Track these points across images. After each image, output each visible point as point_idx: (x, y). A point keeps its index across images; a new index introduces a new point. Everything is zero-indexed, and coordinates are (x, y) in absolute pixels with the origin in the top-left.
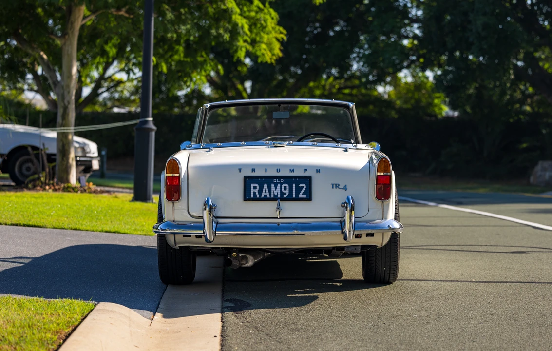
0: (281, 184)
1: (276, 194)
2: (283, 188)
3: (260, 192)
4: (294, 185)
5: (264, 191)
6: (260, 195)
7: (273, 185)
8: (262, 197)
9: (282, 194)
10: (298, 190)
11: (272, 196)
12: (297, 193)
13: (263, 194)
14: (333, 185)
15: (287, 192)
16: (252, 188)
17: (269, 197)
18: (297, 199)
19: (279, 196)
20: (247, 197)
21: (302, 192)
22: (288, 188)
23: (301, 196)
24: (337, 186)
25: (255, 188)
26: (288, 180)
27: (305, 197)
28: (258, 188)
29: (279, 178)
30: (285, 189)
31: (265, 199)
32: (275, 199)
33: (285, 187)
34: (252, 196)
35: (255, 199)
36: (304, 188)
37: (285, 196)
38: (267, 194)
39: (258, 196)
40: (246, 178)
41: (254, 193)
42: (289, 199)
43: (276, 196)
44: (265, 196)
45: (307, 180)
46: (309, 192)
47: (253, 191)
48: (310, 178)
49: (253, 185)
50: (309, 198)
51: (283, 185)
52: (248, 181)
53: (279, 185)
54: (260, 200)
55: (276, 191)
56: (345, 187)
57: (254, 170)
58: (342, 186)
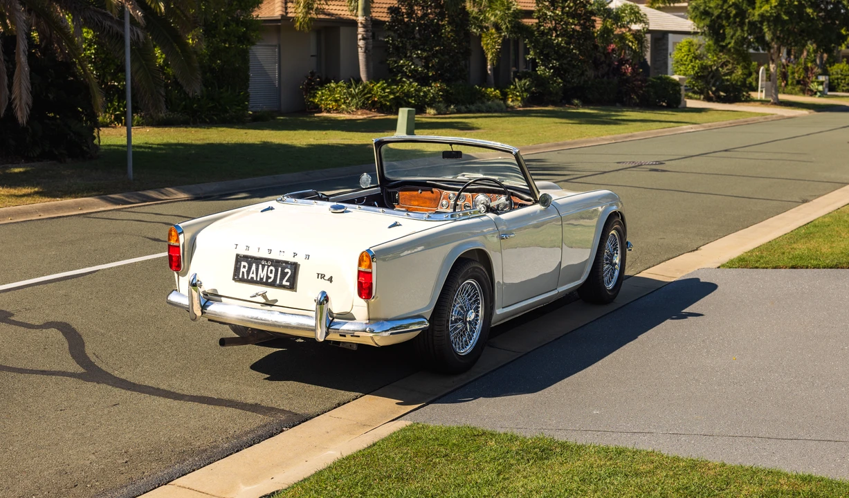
0: (269, 266)
1: (262, 277)
2: (269, 271)
3: (248, 272)
4: (280, 269)
5: (251, 272)
6: (248, 276)
7: (260, 266)
8: (249, 278)
9: (268, 278)
10: (284, 274)
11: (258, 279)
12: (282, 279)
13: (251, 275)
14: (318, 274)
15: (272, 276)
16: (242, 267)
17: (255, 279)
18: (281, 286)
19: (264, 280)
20: (237, 277)
21: (286, 278)
22: (274, 272)
23: (285, 283)
24: (323, 276)
25: (244, 267)
26: (276, 263)
27: (288, 284)
28: (247, 268)
29: (267, 260)
30: (271, 272)
31: (252, 282)
32: (261, 282)
33: (271, 271)
34: (241, 276)
35: (243, 280)
36: (289, 274)
37: (270, 281)
38: (254, 276)
39: (246, 277)
40: (237, 255)
41: (243, 272)
42: (273, 285)
43: (261, 279)
44: (252, 278)
45: (293, 266)
46: (293, 280)
47: (242, 270)
48: (296, 264)
49: (243, 264)
50: (292, 287)
51: (270, 268)
52: (239, 259)
53: (266, 268)
54: (247, 281)
55: (263, 274)
56: (330, 280)
57: (248, 248)
58: (327, 277)
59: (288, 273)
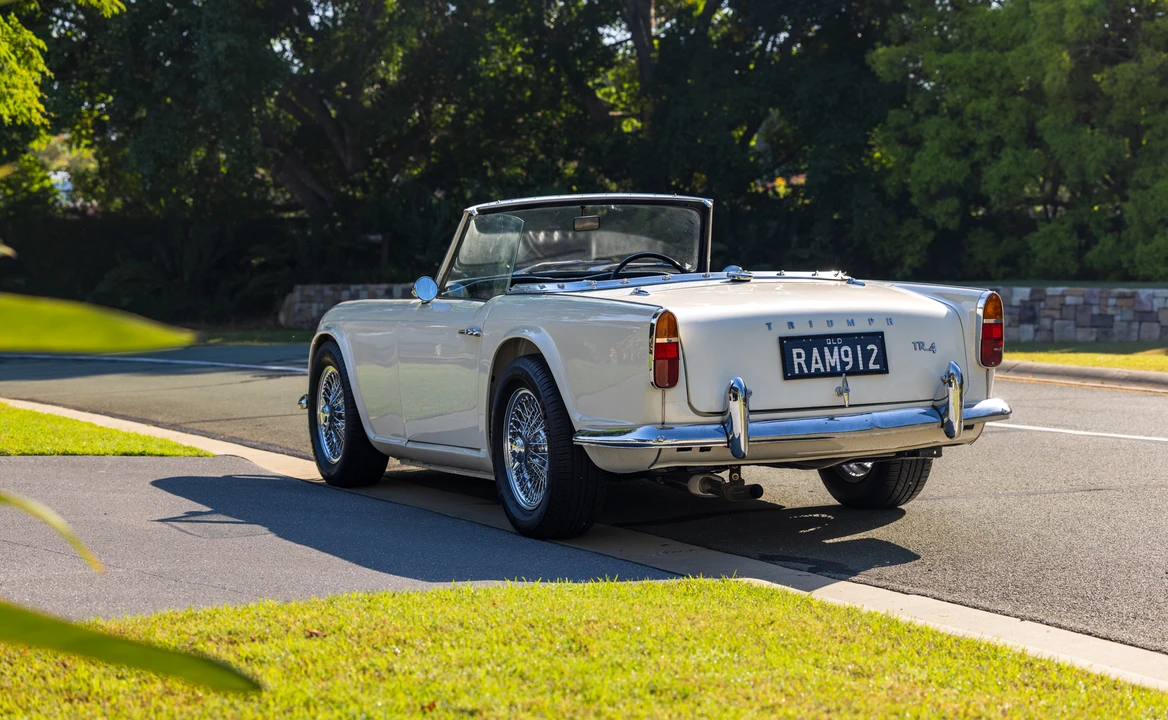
0: (840, 347)
1: (833, 364)
2: (842, 353)
3: (808, 362)
4: (859, 347)
5: (814, 362)
6: (809, 368)
7: (826, 350)
8: (813, 371)
9: (844, 364)
10: (867, 355)
11: (828, 370)
12: (866, 363)
13: (814, 366)
14: (915, 343)
15: (850, 359)
16: (795, 356)
17: (822, 370)
18: (867, 372)
19: (839, 368)
20: (789, 373)
21: (874, 355)
22: (850, 353)
23: (872, 366)
24: (920, 345)
25: (799, 355)
26: (849, 339)
27: (877, 367)
28: (803, 355)
29: (834, 336)
30: (847, 355)
31: (818, 375)
32: (833, 373)
33: (846, 352)
34: (797, 371)
35: (802, 376)
36: (876, 351)
37: (848, 368)
38: (820, 366)
39: (806, 371)
40: (781, 339)
41: (799, 364)
42: (855, 372)
43: (833, 368)
44: (818, 370)
45: (878, 338)
46: (883, 359)
47: (796, 361)
48: (882, 334)
49: (795, 351)
50: (884, 370)
51: (843, 349)
52: (786, 344)
53: (836, 349)
54: (810, 376)
55: (833, 360)
56: (932, 348)
57: (791, 325)
58: (927, 346)
59: (873, 350)
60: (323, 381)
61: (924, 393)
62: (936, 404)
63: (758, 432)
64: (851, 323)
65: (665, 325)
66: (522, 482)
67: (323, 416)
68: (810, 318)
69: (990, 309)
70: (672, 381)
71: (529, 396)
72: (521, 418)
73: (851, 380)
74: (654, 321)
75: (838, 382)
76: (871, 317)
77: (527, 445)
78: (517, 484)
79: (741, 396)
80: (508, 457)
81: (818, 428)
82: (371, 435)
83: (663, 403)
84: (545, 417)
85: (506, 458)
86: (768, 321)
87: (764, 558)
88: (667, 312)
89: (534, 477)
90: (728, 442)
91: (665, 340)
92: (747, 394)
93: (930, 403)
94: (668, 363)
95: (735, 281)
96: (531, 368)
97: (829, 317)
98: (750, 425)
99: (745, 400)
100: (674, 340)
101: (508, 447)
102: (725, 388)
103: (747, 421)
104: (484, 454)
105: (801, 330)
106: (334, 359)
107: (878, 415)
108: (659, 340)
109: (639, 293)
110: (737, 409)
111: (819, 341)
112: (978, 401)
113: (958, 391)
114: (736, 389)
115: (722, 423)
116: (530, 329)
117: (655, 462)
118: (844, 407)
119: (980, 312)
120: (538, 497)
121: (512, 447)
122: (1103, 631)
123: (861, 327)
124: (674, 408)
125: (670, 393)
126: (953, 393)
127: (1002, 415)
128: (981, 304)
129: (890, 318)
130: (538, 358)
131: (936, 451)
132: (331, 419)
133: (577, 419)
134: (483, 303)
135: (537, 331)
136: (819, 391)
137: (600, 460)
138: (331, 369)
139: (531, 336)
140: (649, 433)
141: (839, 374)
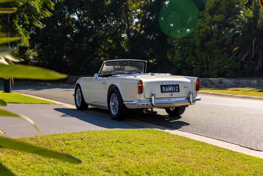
6: (166, 90)
7: (169, 87)
9: (172, 90)
10: (176, 88)
12: (176, 90)
13: (167, 90)
15: (173, 89)
17: (168, 91)
18: (176, 92)
20: (162, 91)
23: (177, 91)
24: (185, 87)
25: (164, 88)
26: (173, 86)
27: (178, 91)
29: (170, 85)
30: (172, 89)
31: (167, 92)
32: (170, 92)
33: (172, 88)
34: (163, 91)
35: (164, 92)
37: (172, 91)
38: (168, 90)
40: (161, 85)
41: (164, 90)
42: (174, 91)
45: (178, 85)
46: (179, 89)
47: (163, 89)
48: (179, 85)
49: (163, 88)
50: (179, 91)
51: (172, 87)
52: (162, 86)
53: (170, 87)
54: (166, 92)
55: (170, 89)
56: (187, 87)
57: (163, 83)
58: (186, 87)
60: (77, 92)
61: (186, 95)
62: (188, 97)
63: (157, 102)
64: (173, 83)
65: (140, 82)
66: (113, 110)
67: (77, 98)
68: (166, 82)
69: (197, 81)
70: (141, 92)
71: (115, 95)
72: (113, 99)
73: (173, 93)
74: (138, 82)
75: (171, 93)
76: (176, 82)
77: (114, 104)
78: (112, 110)
79: (154, 95)
80: (111, 106)
81: (167, 101)
82: (86, 101)
83: (140, 96)
84: (118, 99)
85: (110, 106)
86: (159, 82)
87: (157, 125)
88: (141, 80)
89: (115, 109)
90: (151, 104)
91: (140, 85)
92: (155, 95)
93: (187, 97)
94: (141, 90)
95: (152, 75)
96: (116, 90)
97: (169, 82)
98: (156, 101)
99: (155, 96)
100: (142, 85)
101: (111, 104)
102: (151, 94)
103: (155, 100)
104: (106, 105)
105: (164, 84)
106: (79, 88)
107: (177, 99)
108: (139, 85)
109: (135, 77)
110: (153, 98)
111: (167, 86)
112: (195, 97)
113: (192, 95)
114: (153, 94)
115: (150, 100)
116: (115, 83)
117: (138, 107)
118: (172, 98)
119: (196, 81)
120: (116, 113)
121: (112, 104)
122: (222, 139)
123: (175, 84)
124: (141, 97)
125: (141, 95)
126: (191, 96)
127: (199, 100)
128: (196, 80)
129: (180, 82)
130: (117, 88)
131: (187, 106)
132: (79, 98)
133: (124, 99)
134: (106, 78)
135: (117, 83)
136: (167, 95)
137: (128, 107)
138: (79, 90)
139: (115, 84)
140: (137, 102)
141: (171, 92)
